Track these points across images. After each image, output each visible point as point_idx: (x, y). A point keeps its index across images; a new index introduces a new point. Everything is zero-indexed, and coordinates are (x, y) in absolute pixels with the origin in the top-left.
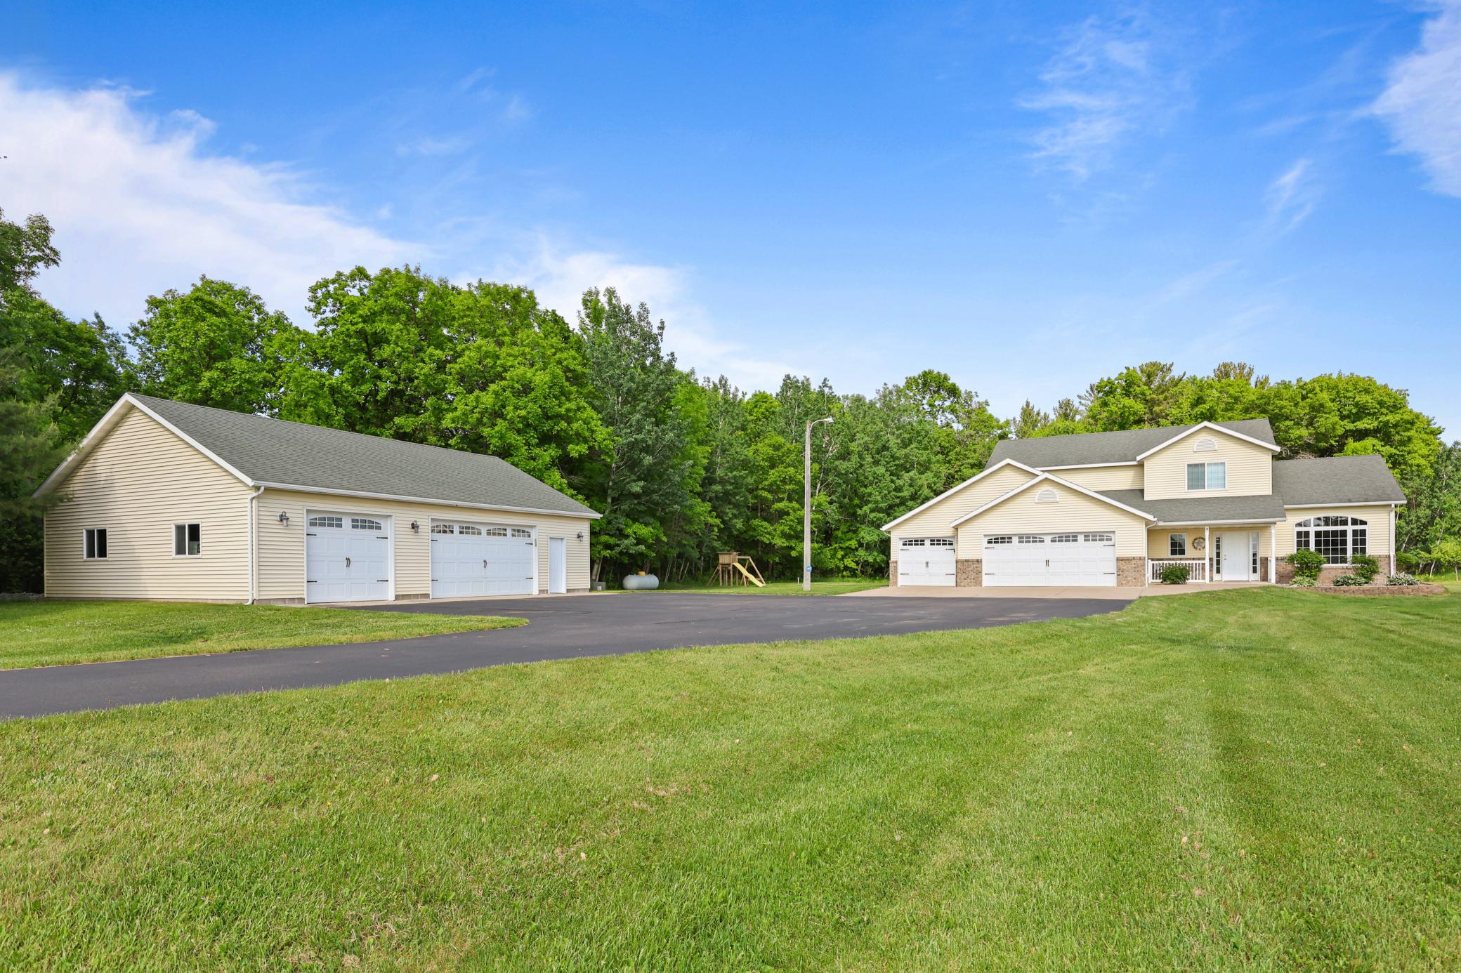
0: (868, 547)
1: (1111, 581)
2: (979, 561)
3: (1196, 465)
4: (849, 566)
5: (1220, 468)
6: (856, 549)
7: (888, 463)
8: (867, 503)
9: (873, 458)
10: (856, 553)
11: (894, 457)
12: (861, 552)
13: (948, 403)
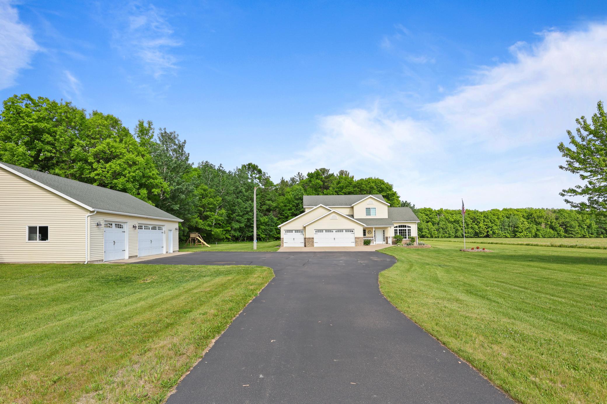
0: (235, 230)
1: (353, 245)
2: (313, 238)
3: (368, 208)
4: (228, 237)
5: (374, 209)
6: (231, 231)
7: (242, 198)
8: (235, 213)
9: (236, 195)
10: (230, 232)
11: (244, 196)
12: (233, 232)
13: (257, 176)
